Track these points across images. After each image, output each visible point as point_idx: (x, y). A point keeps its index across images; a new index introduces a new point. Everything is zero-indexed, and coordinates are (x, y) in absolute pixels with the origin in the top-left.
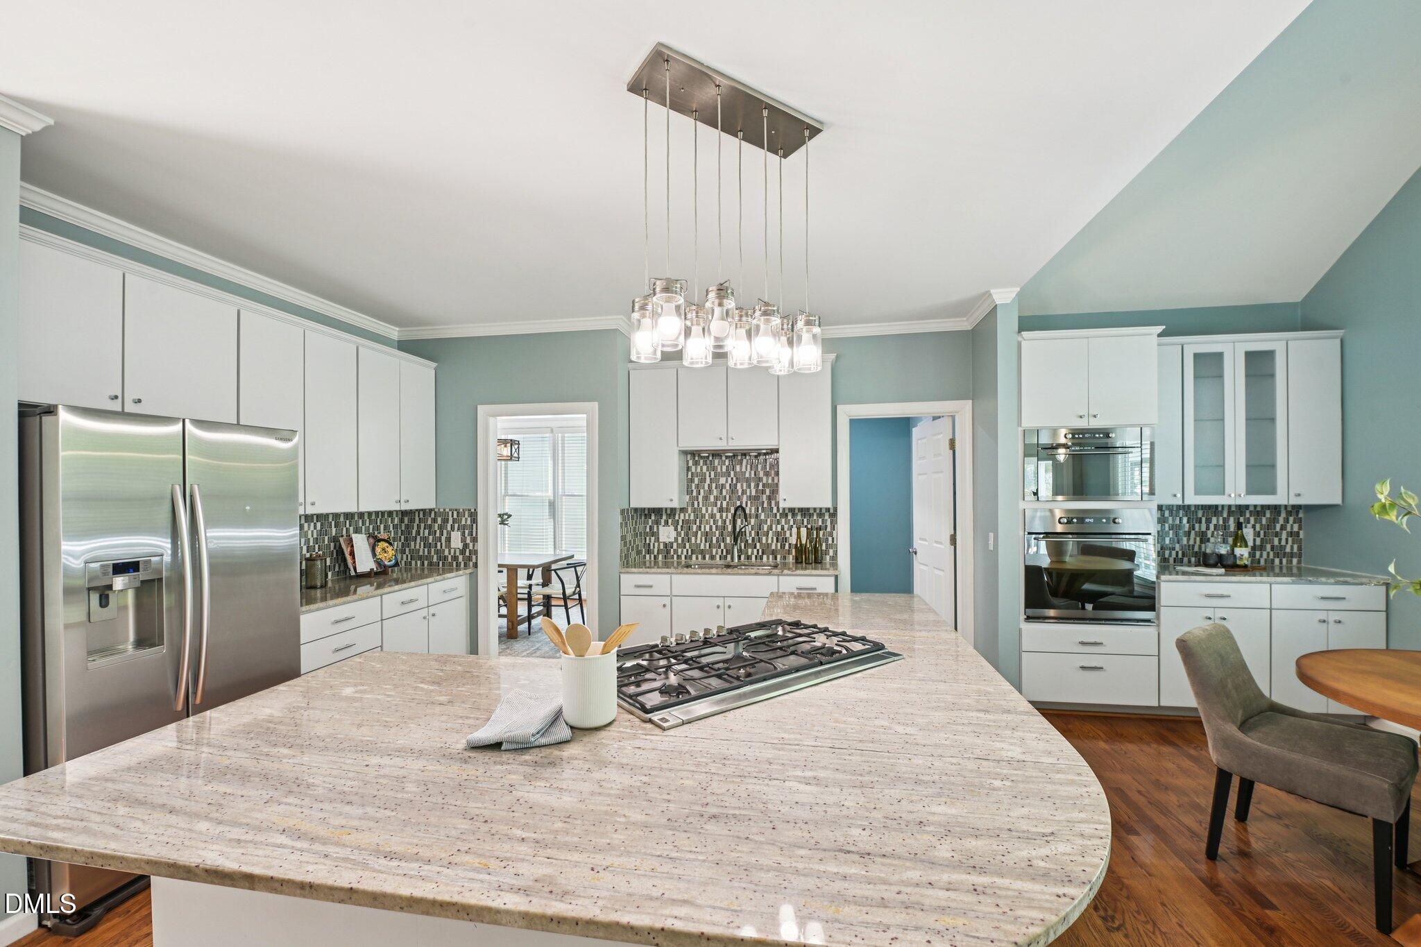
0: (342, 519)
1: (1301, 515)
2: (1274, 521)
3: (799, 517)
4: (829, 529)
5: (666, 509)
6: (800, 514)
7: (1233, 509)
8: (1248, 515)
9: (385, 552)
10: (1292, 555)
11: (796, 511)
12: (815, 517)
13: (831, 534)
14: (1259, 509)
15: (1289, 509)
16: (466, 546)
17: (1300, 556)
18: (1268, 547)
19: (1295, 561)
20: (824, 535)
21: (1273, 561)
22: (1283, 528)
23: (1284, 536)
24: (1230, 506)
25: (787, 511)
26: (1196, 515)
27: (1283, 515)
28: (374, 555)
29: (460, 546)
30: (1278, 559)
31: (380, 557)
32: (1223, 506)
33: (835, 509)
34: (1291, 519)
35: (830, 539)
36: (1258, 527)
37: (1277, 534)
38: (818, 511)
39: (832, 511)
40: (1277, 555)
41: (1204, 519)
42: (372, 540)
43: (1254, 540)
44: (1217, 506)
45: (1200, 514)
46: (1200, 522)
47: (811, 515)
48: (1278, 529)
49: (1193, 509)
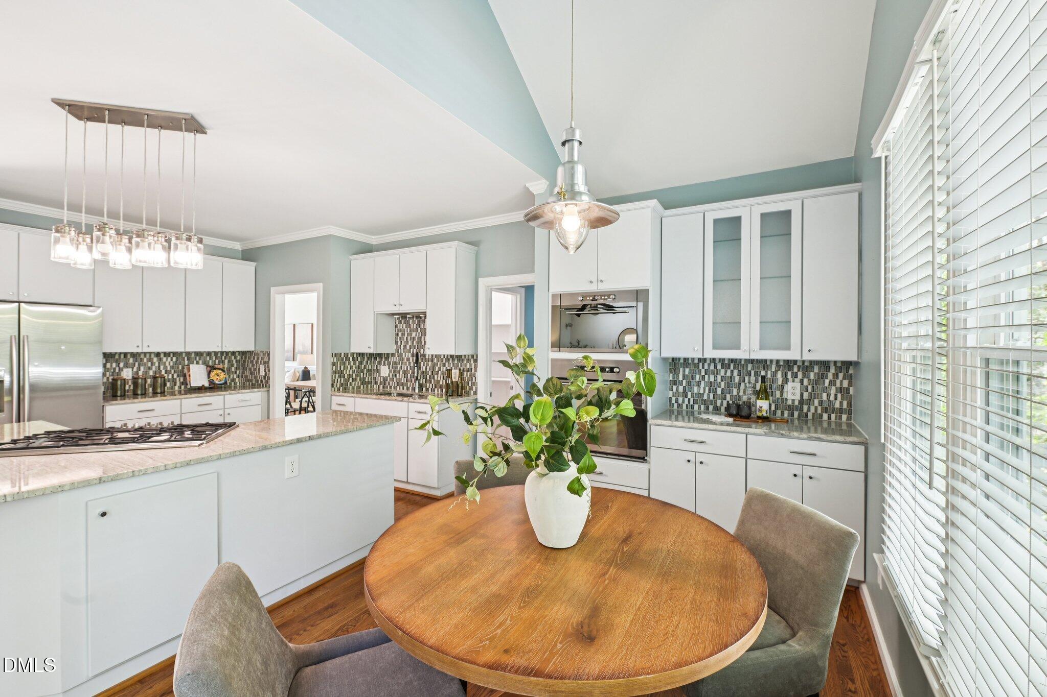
0: (193, 355)
1: (851, 371)
2: (822, 376)
3: (456, 362)
4: (473, 371)
5: (367, 354)
6: (456, 359)
7: (781, 363)
8: (795, 370)
9: (218, 376)
10: (841, 411)
11: (455, 357)
12: (465, 362)
13: (474, 375)
14: (806, 364)
15: (839, 365)
16: (266, 374)
17: (850, 412)
18: (816, 402)
19: (844, 417)
20: (470, 375)
21: (821, 416)
22: (832, 383)
23: (833, 391)
24: (778, 361)
25: (449, 357)
26: (747, 368)
27: (833, 370)
28: (209, 377)
29: (263, 374)
30: (827, 414)
31: (213, 378)
32: (771, 361)
33: (477, 356)
34: (841, 375)
35: (474, 378)
36: (806, 381)
37: (825, 389)
38: (467, 357)
39: (475, 358)
40: (825, 410)
41: (753, 372)
42: (209, 369)
43: (802, 394)
44: (766, 361)
45: (750, 367)
46: (750, 375)
47: (463, 360)
48: (827, 384)
49: (743, 362)
